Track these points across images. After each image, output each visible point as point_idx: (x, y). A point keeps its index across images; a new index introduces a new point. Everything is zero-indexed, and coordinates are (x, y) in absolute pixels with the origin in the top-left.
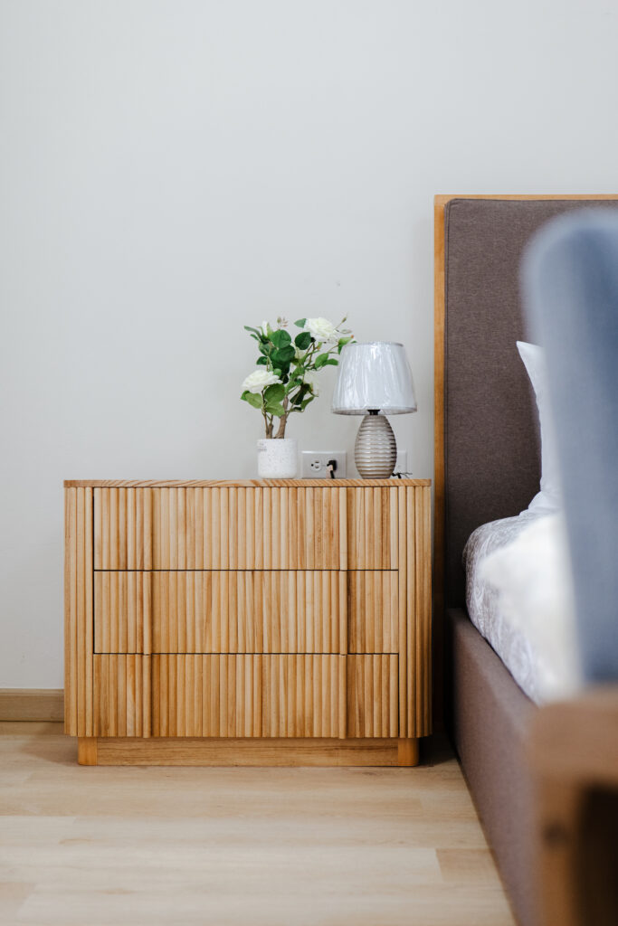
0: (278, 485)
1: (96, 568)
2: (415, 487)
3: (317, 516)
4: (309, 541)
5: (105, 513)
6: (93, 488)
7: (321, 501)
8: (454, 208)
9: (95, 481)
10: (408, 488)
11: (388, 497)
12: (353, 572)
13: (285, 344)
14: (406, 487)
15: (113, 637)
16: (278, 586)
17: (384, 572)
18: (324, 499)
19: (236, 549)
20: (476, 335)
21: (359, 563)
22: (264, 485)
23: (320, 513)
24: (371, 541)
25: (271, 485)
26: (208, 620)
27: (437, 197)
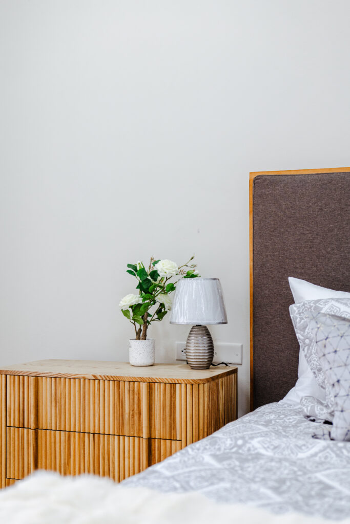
0: (108, 379)
1: (8, 425)
2: (192, 385)
3: (131, 401)
4: (126, 416)
5: (12, 391)
6: (6, 375)
7: (133, 391)
8: (257, 182)
9: (7, 371)
10: (188, 385)
11: (175, 391)
12: (153, 440)
13: (145, 277)
14: (186, 384)
15: (16, 468)
16: (108, 444)
17: (172, 441)
18: (136, 389)
19: (84, 419)
20: (271, 269)
21: (157, 434)
22: (100, 378)
23: (133, 399)
24: (164, 420)
25: (104, 379)
26: (69, 463)
27: (251, 173)
